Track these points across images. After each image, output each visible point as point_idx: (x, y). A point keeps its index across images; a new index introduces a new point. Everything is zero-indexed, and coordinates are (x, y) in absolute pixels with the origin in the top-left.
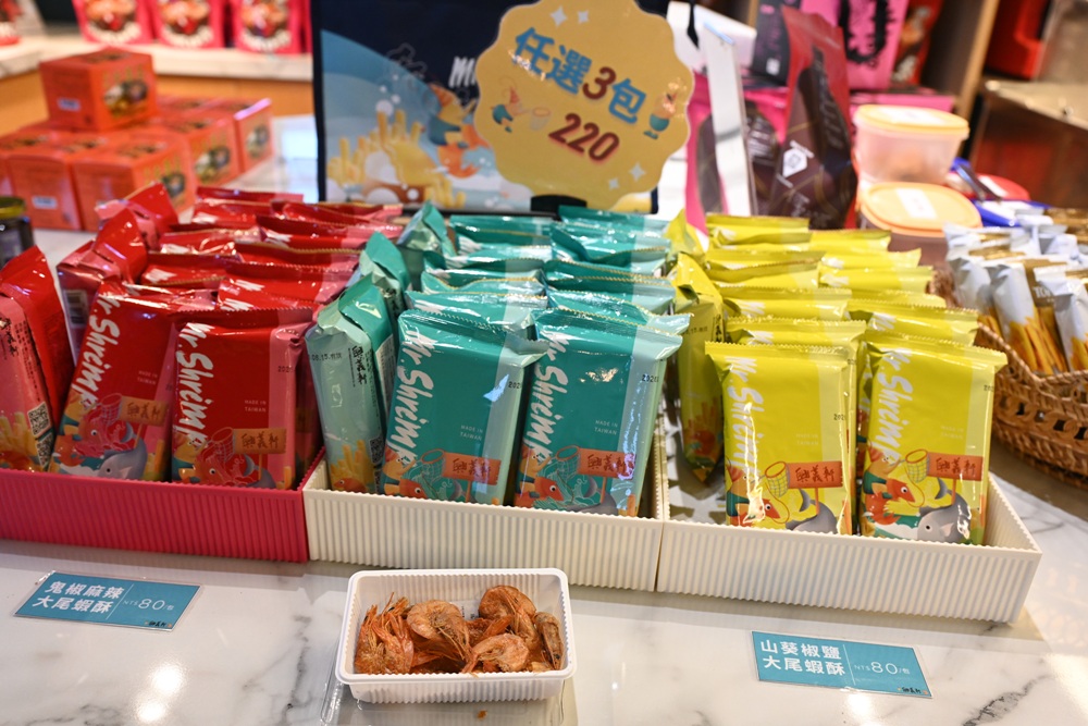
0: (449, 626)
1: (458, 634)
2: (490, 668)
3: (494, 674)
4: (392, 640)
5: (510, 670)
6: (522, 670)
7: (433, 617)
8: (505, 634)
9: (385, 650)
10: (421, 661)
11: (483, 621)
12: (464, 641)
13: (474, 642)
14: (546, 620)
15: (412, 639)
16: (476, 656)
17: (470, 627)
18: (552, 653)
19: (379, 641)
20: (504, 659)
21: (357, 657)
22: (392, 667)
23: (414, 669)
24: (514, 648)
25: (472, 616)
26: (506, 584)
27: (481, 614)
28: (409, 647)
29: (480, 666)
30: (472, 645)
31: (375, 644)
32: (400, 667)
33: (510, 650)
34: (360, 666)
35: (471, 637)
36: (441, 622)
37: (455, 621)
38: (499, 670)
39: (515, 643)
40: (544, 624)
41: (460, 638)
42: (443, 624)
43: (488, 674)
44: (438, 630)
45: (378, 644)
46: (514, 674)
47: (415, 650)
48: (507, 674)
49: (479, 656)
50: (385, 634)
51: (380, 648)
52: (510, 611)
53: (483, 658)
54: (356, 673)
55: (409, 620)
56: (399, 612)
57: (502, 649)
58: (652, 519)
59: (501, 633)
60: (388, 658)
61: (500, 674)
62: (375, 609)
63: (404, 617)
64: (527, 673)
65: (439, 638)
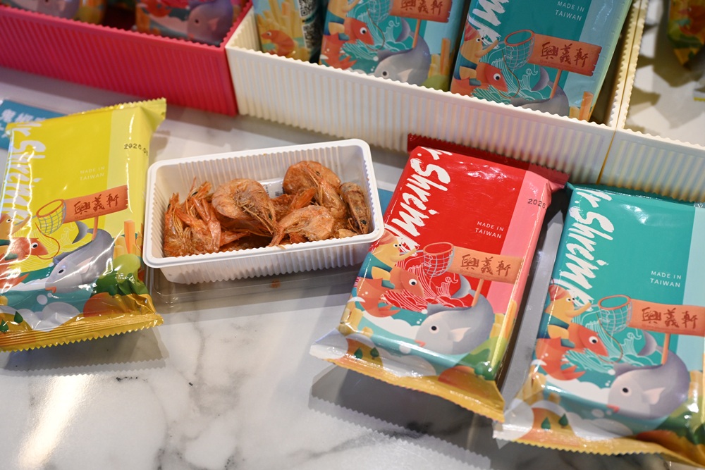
0: (253, 204)
1: (263, 211)
2: (297, 239)
3: (301, 245)
4: (197, 225)
5: (317, 239)
6: (329, 238)
7: (237, 195)
8: (310, 206)
9: (192, 233)
10: (229, 238)
11: (288, 197)
12: (270, 216)
13: (280, 216)
14: (350, 190)
15: (218, 220)
16: (282, 230)
17: (275, 203)
18: (358, 220)
19: (185, 226)
20: (308, 229)
21: (164, 243)
22: (200, 248)
23: (223, 248)
24: (319, 219)
25: (277, 194)
26: (307, 159)
27: (286, 190)
28: (215, 229)
29: (287, 239)
30: (278, 220)
31: (181, 229)
32: (209, 247)
33: (315, 220)
34: (167, 250)
35: (277, 213)
36: (245, 201)
37: (258, 198)
38: (306, 239)
39: (320, 213)
40: (348, 193)
41: (265, 214)
42: (246, 202)
43: (295, 245)
44: (243, 209)
45: (184, 228)
46: (321, 242)
47: (222, 230)
48: (314, 243)
49: (285, 230)
50: (191, 219)
51: (187, 232)
52: (313, 183)
53: (289, 231)
54: (165, 256)
55: (214, 203)
56: (202, 195)
57: (307, 220)
58: (603, 126)
59: (307, 206)
60: (195, 240)
61: (308, 244)
62: (177, 196)
63: (209, 201)
64: (334, 240)
65: (244, 217)
